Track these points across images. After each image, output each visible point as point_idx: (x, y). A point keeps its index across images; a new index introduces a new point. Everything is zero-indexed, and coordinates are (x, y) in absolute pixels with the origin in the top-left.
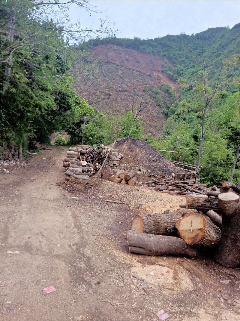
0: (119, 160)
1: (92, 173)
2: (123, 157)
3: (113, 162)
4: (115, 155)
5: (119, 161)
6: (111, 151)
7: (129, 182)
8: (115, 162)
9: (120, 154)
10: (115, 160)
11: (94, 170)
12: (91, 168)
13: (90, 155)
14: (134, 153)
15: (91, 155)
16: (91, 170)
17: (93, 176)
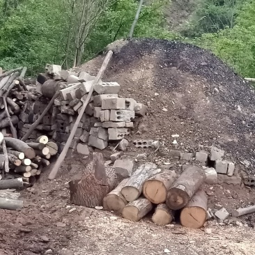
0: (131, 124)
1: (27, 175)
2: (141, 113)
3: (107, 134)
4: (112, 107)
5: (130, 129)
6: (95, 93)
7: (184, 216)
8: (114, 134)
9: (133, 103)
10: (113, 125)
11: (36, 166)
12: (22, 156)
13: (9, 105)
14: (179, 95)
15: (13, 102)
16: (23, 164)
17: (32, 189)
